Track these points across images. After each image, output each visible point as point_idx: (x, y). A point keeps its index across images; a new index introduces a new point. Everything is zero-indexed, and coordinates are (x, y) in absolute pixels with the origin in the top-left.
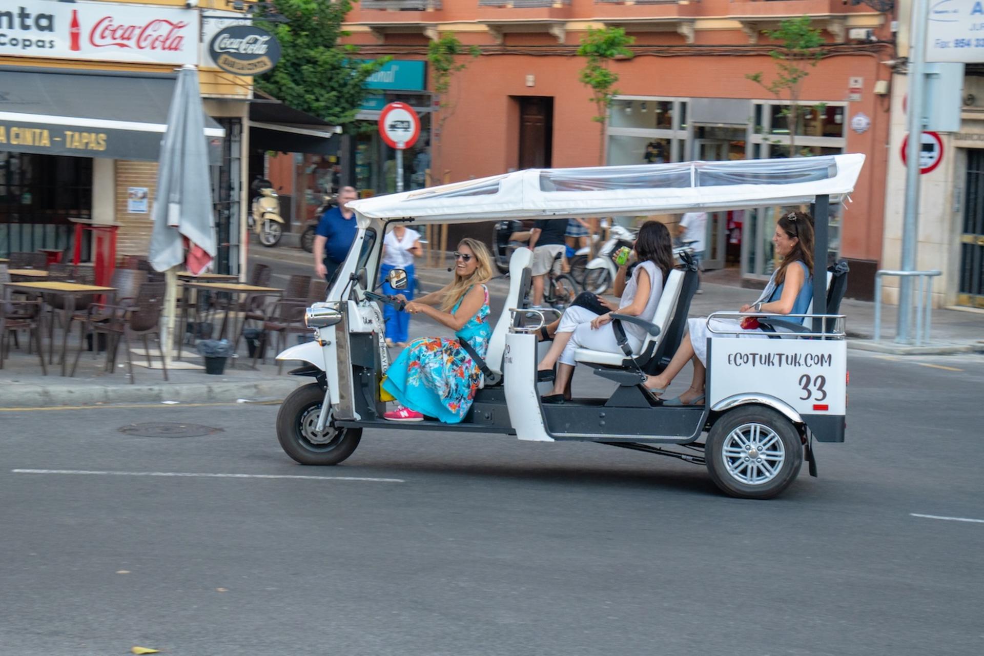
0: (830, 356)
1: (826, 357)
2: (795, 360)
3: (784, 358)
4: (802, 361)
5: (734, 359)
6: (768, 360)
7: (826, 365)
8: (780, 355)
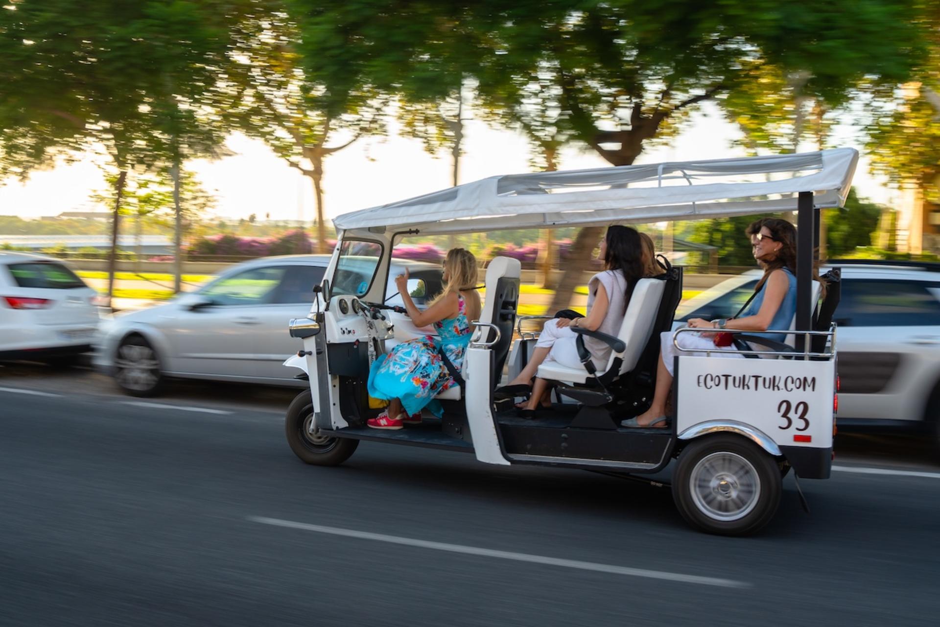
0: (814, 380)
1: (809, 380)
2: (773, 384)
3: (760, 380)
4: (782, 385)
5: (704, 381)
6: (743, 383)
7: (809, 389)
8: (757, 377)
